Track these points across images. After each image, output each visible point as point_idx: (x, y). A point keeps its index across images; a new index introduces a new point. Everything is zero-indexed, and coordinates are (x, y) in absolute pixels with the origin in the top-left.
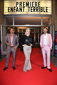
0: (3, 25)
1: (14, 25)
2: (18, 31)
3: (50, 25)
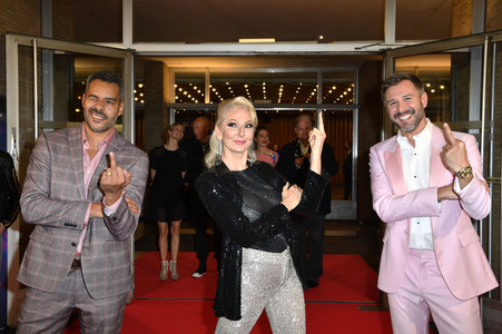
0: (25, 40)
1: (127, 43)
2: (170, 96)
3: (474, 41)
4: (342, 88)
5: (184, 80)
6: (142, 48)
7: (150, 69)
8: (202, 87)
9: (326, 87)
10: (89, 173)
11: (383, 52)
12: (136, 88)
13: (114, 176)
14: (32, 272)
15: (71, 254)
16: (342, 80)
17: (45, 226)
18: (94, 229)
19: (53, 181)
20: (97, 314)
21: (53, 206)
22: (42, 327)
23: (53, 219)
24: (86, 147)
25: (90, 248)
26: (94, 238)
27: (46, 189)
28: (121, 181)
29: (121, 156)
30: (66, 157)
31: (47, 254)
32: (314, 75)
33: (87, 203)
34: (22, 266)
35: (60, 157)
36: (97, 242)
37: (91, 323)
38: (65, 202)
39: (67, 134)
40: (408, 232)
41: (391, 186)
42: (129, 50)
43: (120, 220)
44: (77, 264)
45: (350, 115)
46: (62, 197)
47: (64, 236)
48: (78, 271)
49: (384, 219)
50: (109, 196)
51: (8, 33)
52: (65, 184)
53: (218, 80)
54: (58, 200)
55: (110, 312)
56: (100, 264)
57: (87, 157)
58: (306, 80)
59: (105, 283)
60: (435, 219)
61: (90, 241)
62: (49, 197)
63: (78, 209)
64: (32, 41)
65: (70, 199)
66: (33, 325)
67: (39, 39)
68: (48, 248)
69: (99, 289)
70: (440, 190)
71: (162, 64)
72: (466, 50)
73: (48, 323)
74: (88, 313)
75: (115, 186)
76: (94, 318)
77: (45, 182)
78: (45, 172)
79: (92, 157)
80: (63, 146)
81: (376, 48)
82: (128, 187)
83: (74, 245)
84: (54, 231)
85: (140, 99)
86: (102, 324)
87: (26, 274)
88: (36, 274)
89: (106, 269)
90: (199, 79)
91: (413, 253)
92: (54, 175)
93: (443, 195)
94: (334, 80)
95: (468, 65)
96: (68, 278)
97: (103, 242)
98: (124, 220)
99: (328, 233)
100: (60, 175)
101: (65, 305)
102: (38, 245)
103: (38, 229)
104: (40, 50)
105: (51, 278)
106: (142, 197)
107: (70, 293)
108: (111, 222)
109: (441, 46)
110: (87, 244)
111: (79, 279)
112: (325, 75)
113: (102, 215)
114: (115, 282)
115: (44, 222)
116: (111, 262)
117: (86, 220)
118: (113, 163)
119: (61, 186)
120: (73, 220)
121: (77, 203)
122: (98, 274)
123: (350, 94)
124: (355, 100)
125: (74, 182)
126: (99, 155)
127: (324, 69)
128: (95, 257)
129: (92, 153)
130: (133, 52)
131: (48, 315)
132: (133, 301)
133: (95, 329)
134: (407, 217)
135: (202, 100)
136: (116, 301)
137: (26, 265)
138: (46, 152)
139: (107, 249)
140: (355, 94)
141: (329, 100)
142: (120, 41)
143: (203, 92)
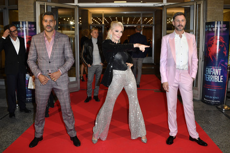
1: (76, 3)
2: (90, 22)
3: (191, 3)
4: (149, 19)
5: (95, 16)
6: (81, 5)
7: (84, 12)
8: (101, 18)
9: (143, 18)
11: (162, 6)
12: (79, 19)
16: (149, 16)
32: (139, 14)
42: (76, 6)
45: (152, 28)
51: (37, 1)
53: (107, 16)
58: (137, 16)
64: (44, 3)
67: (47, 3)
71: (87, 10)
72: (189, 6)
81: (161, 5)
85: (80, 23)
90: (100, 16)
94: (146, 16)
95: (190, 11)
104: (47, 6)
109: (181, 5)
112: (143, 14)
123: (152, 21)
124: (153, 23)
127: (143, 12)
130: (78, 6)
135: (101, 23)
140: (153, 21)
141: (145, 23)
142: (74, 2)
143: (102, 20)
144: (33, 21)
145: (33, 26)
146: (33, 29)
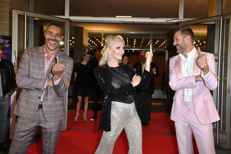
0: (21, 13)
4: (161, 41)
5: (93, 36)
6: (73, 18)
7: (77, 31)
8: (100, 39)
9: (154, 41)
10: (47, 67)
11: (178, 23)
13: (58, 67)
14: (20, 110)
15: (38, 102)
16: (161, 38)
17: (26, 89)
18: (49, 91)
19: (31, 70)
20: (49, 129)
21: (31, 81)
22: (24, 134)
23: (30, 86)
24: (46, 55)
25: (46, 99)
26: (48, 95)
27: (27, 73)
28: (61, 69)
29: (61, 60)
30: (37, 59)
31: (27, 102)
32: (149, 35)
33: (46, 80)
34: (16, 107)
35: (34, 59)
36: (50, 97)
37: (46, 133)
38: (36, 79)
39: (37, 49)
40: (183, 95)
41: (176, 75)
42: (67, 19)
43: (60, 87)
44: (41, 106)
45: (165, 54)
46: (35, 77)
47: (35, 94)
48: (41, 110)
49: (173, 89)
50: (56, 76)
51: (14, 9)
52: (36, 71)
54: (33, 78)
55: (55, 128)
56: (51, 106)
57: (46, 60)
58: (146, 38)
59: (53, 115)
60: (194, 89)
61: (47, 96)
62: (29, 76)
63: (42, 82)
64: (24, 13)
65: (38, 78)
66: (20, 133)
67: (27, 12)
68: (28, 99)
69: (50, 117)
70: (197, 77)
71: (83, 28)
72: (213, 23)
73: (27, 132)
74: (45, 128)
75: (58, 72)
76: (48, 130)
77: (27, 70)
78: (27, 65)
79: (48, 60)
80: (36, 54)
81: (175, 21)
82: (64, 73)
83: (39, 98)
84: (31, 92)
86: (51, 133)
87: (17, 110)
88: (22, 110)
89: (54, 109)
90: (99, 36)
91: (185, 104)
92: (31, 67)
93: (197, 79)
94: (158, 38)
95: (214, 30)
96: (36, 113)
97: (52, 97)
98: (62, 87)
99: (153, 104)
100: (34, 67)
101: (35, 124)
102: (23, 98)
103: (24, 91)
104: (28, 17)
105: (29, 112)
106: (70, 78)
107: (37, 119)
108: (56, 88)
110: (45, 98)
111: (41, 113)
112: (154, 35)
113: (52, 85)
114: (57, 115)
115: (26, 87)
116: (56, 105)
117: (45, 87)
118: (58, 61)
119: (34, 72)
120: (39, 87)
121: (41, 80)
122: (50, 111)
123: (165, 44)
124: (167, 47)
125: (40, 70)
126: (52, 59)
127: (154, 33)
128: (49, 103)
129: (48, 58)
130: (69, 20)
131: (27, 129)
132: (66, 130)
133: (48, 135)
134: (183, 88)
135: (100, 45)
136: (58, 123)
137: (18, 106)
138: (28, 57)
139: (54, 100)
140: (167, 44)
141: (156, 46)
142: (64, 15)
143: (101, 42)
144: (8, 35)
145: (7, 41)
146: (7, 46)
